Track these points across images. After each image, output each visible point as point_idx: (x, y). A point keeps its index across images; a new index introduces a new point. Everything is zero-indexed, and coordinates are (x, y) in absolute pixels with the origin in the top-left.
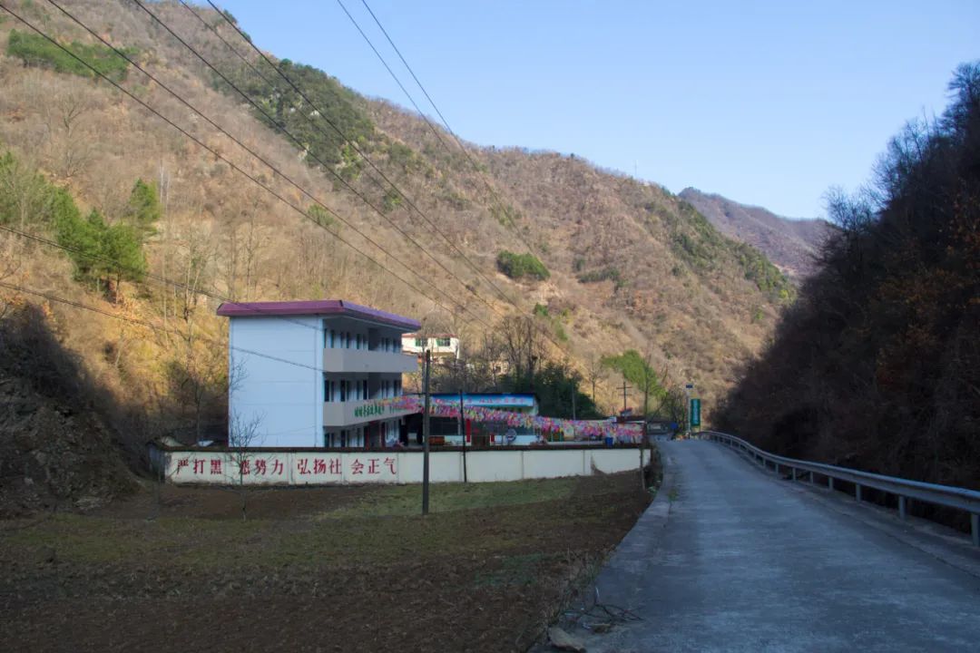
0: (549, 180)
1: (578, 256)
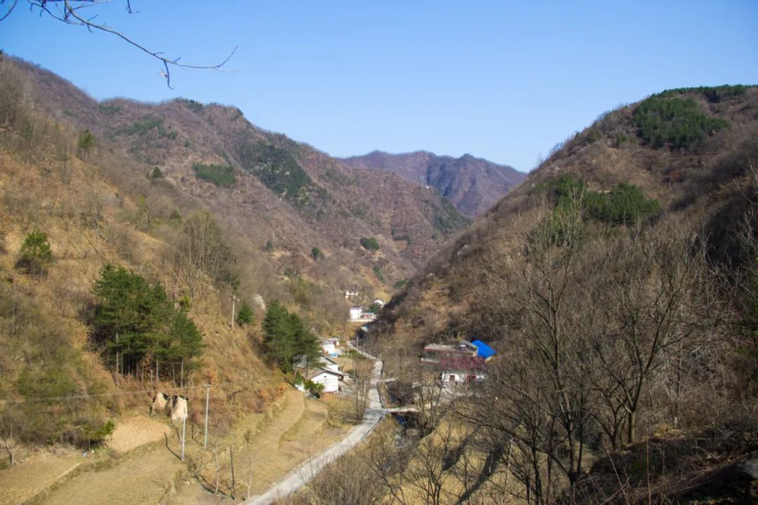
0: (382, 186)
1: (394, 228)
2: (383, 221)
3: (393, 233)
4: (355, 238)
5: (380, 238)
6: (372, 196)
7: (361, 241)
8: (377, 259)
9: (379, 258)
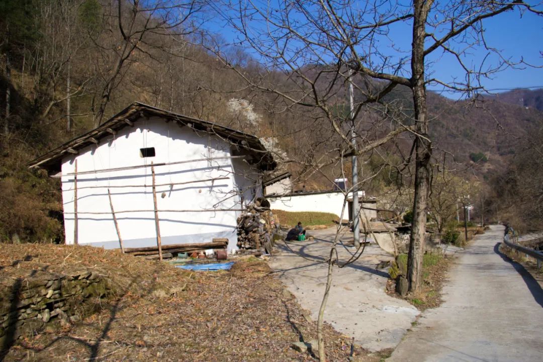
2: (489, 140)
3: (499, 150)
4: (464, 155)
5: (488, 155)
6: (477, 121)
7: (470, 157)
8: (486, 170)
9: (488, 169)
